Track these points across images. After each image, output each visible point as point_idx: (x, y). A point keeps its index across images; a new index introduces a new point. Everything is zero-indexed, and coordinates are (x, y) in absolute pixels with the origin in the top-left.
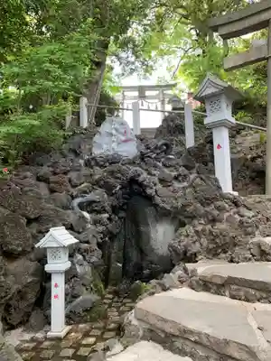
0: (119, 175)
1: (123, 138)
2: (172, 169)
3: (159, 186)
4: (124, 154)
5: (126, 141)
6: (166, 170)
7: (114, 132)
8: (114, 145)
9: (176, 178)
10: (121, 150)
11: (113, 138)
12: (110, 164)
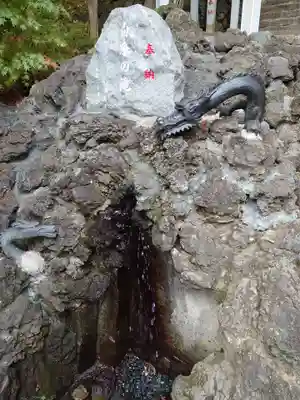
0: (106, 179)
1: (144, 66)
2: (246, 173)
3: (195, 220)
4: (145, 108)
5: (149, 74)
6: (228, 175)
7: (125, 51)
8: (124, 84)
9: (252, 200)
10: (138, 96)
11: (125, 67)
12: (100, 141)
